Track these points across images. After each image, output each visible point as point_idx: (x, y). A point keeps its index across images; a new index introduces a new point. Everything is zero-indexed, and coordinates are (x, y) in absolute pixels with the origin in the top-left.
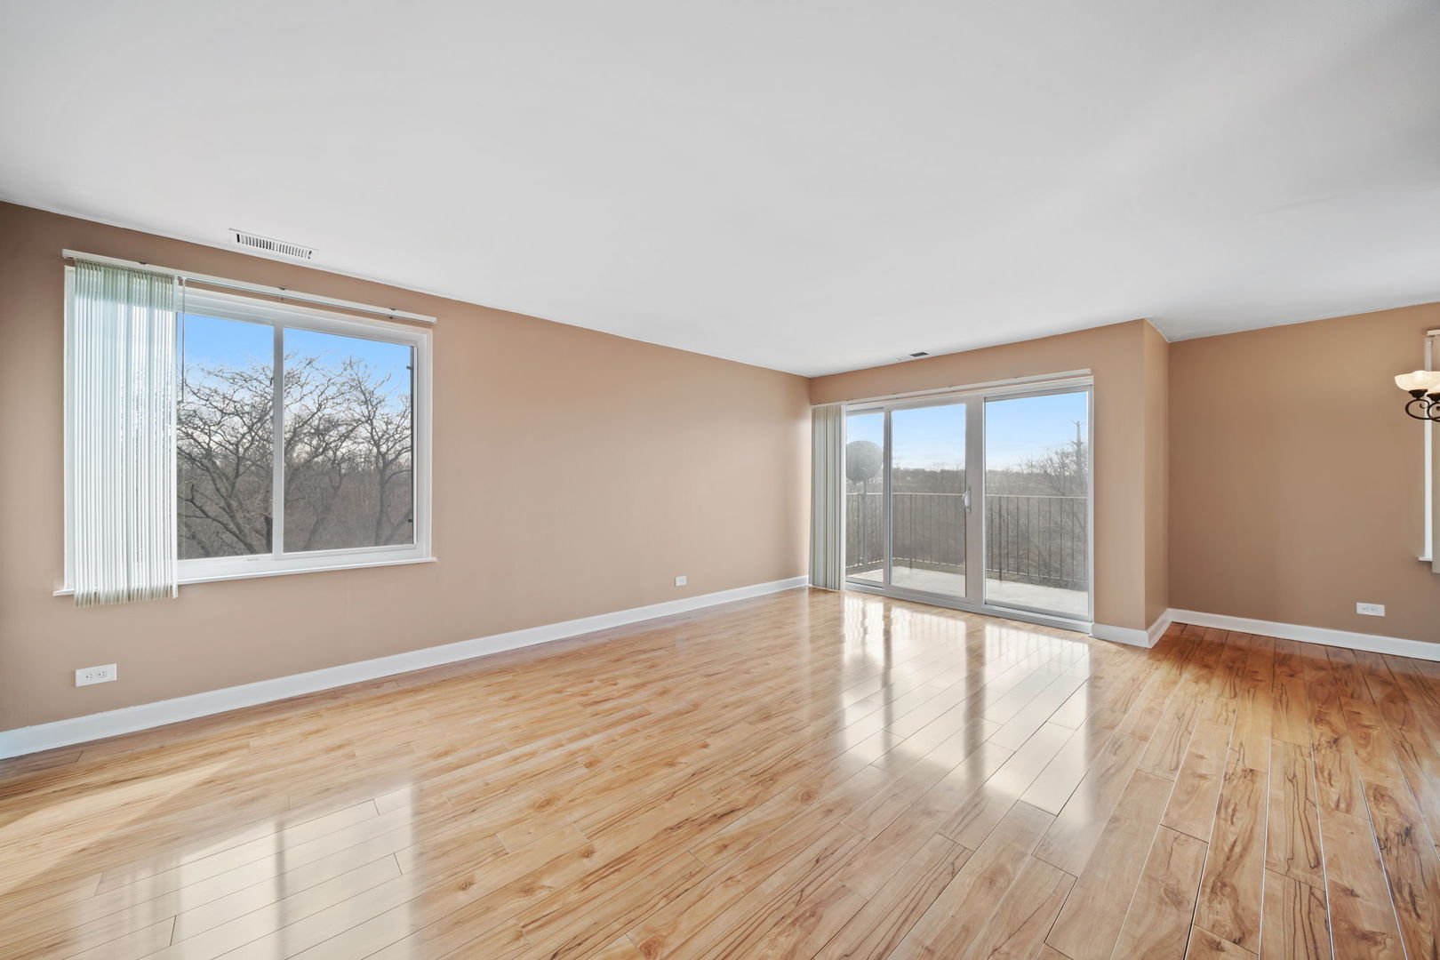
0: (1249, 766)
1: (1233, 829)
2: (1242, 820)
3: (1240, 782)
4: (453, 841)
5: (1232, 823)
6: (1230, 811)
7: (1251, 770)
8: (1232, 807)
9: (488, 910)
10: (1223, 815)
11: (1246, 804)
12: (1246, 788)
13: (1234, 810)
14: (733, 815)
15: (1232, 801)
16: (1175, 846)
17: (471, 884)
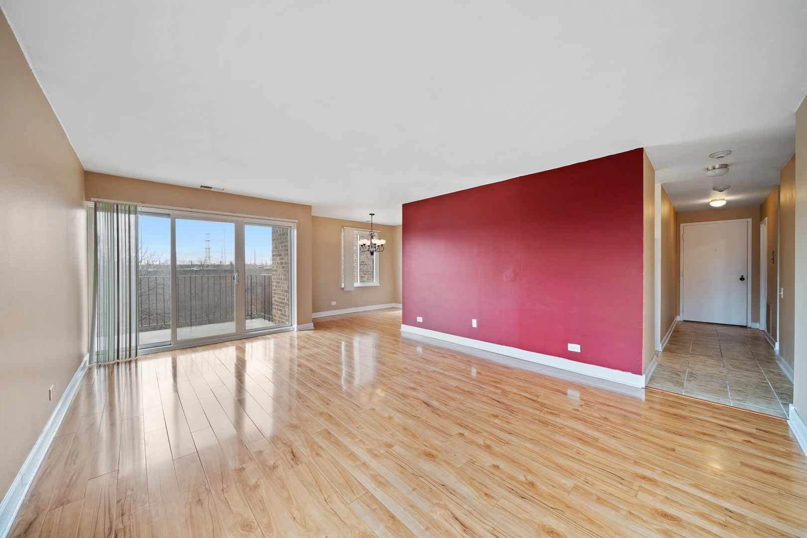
4: (471, 484)
9: (504, 455)
14: (426, 402)
17: (494, 465)
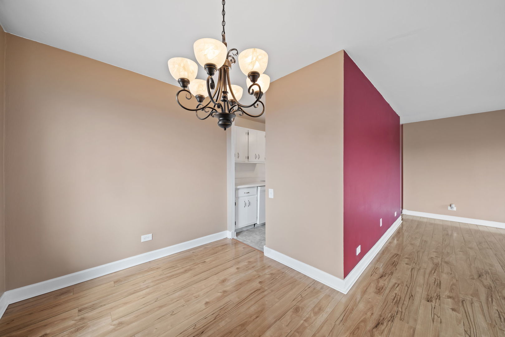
0: (429, 303)
1: (435, 277)
2: (432, 280)
3: (433, 295)
5: (435, 279)
6: (436, 283)
7: (428, 301)
8: (436, 284)
10: (438, 281)
11: (431, 285)
12: (431, 292)
13: (435, 283)
15: (436, 286)
16: (451, 272)
